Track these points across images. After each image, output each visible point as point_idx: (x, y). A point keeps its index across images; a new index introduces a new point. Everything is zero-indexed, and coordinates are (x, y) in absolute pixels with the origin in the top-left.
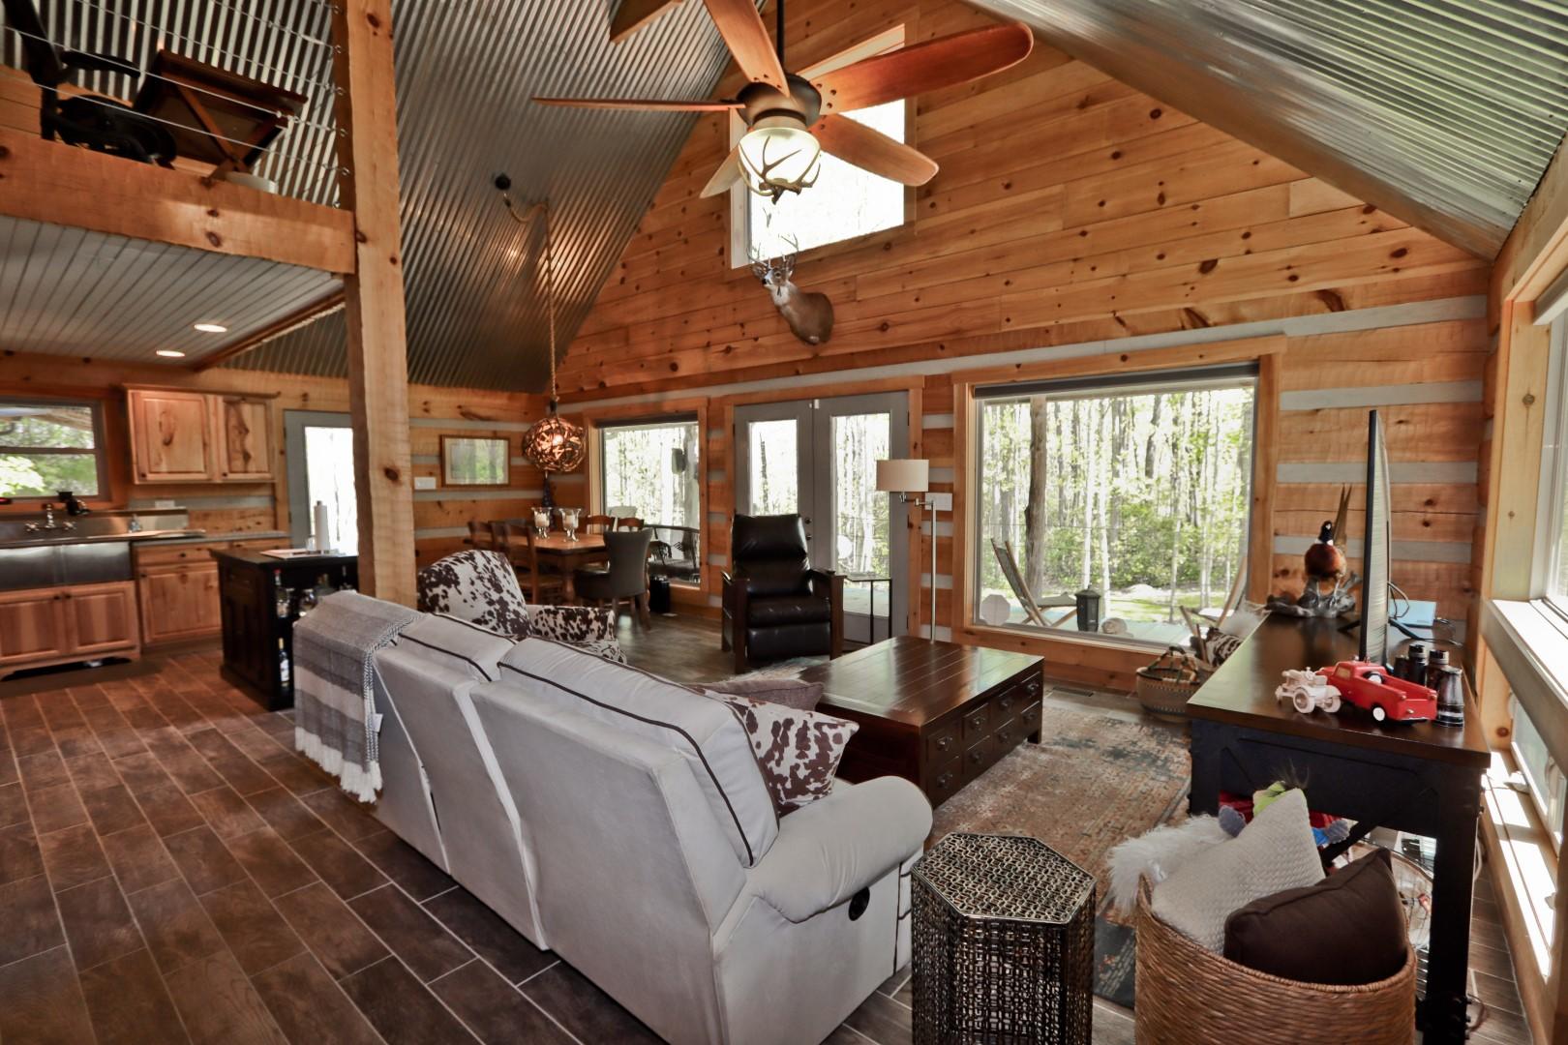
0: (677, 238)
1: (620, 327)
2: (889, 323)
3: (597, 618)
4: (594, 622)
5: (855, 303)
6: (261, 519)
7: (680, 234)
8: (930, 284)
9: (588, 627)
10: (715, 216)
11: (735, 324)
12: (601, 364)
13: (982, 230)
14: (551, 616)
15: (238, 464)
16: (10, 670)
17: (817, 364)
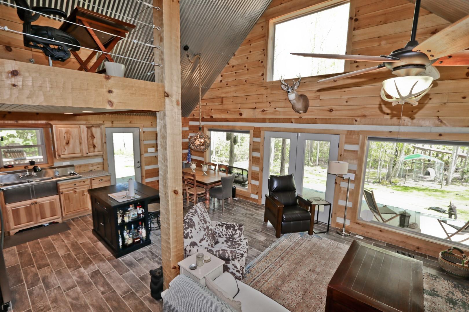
0: (244, 68)
1: (220, 98)
2: (333, 109)
3: (239, 229)
4: (238, 231)
5: (319, 100)
6: (99, 166)
7: (245, 67)
8: (355, 96)
9: (235, 232)
10: (261, 61)
11: (267, 102)
12: (211, 110)
13: (379, 78)
14: (221, 227)
15: (92, 149)
16: (17, 230)
17: (300, 120)
